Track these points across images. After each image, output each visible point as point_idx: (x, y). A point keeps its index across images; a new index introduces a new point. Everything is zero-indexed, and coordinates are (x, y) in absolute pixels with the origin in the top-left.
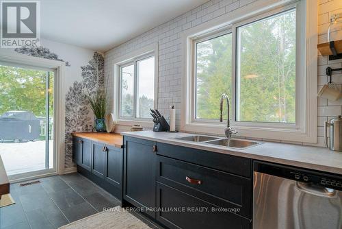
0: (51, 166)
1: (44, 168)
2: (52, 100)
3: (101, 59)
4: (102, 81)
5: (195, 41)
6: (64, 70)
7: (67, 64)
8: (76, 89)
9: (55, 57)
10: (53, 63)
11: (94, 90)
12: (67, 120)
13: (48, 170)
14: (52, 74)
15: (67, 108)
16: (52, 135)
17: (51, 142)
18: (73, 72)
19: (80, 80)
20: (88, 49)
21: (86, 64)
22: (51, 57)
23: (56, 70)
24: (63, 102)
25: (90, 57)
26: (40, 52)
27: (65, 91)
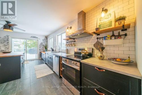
0: (37, 58)
1: (35, 58)
2: (37, 46)
3: (47, 37)
4: (47, 42)
6: (39, 40)
8: (41, 44)
9: (37, 38)
10: (37, 39)
12: (40, 49)
14: (37, 41)
16: (37, 53)
17: (37, 54)
18: (41, 40)
19: (42, 42)
20: (44, 36)
21: (43, 39)
23: (38, 40)
24: (39, 46)
25: (44, 37)
26: (34, 37)
27: (39, 44)
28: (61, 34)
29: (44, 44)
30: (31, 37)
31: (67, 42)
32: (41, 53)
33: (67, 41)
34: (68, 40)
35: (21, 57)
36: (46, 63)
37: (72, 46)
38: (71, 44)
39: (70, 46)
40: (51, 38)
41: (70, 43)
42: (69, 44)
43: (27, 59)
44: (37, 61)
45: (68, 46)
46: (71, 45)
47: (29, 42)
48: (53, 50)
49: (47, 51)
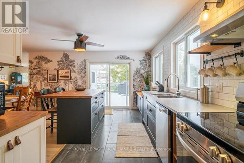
0: (128, 105)
1: (125, 105)
3: (149, 55)
4: (150, 66)
5: (176, 44)
6: (132, 63)
7: (133, 60)
8: (137, 71)
9: (129, 58)
10: (128, 61)
11: (146, 70)
12: (134, 85)
13: (127, 107)
14: (128, 65)
15: (134, 80)
16: (128, 94)
17: (128, 96)
18: (136, 63)
19: (139, 66)
20: (143, 51)
21: (142, 59)
22: (127, 59)
23: (129, 63)
24: (132, 77)
25: (144, 55)
26: (123, 57)
27: (133, 72)
28: (186, 38)
29: (142, 72)
30: (118, 57)
31: (205, 62)
32: (136, 94)
33: (207, 57)
34: (209, 53)
35: (93, 100)
36: (143, 123)
37: (226, 75)
38: (222, 67)
39: (216, 75)
40: (159, 56)
41: (217, 64)
42: (211, 69)
43: (111, 105)
44: (128, 112)
45: (207, 76)
46: (220, 73)
47: (119, 70)
48: (161, 89)
49: (149, 90)
